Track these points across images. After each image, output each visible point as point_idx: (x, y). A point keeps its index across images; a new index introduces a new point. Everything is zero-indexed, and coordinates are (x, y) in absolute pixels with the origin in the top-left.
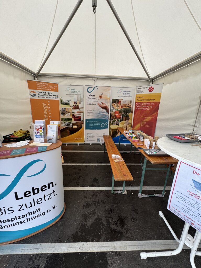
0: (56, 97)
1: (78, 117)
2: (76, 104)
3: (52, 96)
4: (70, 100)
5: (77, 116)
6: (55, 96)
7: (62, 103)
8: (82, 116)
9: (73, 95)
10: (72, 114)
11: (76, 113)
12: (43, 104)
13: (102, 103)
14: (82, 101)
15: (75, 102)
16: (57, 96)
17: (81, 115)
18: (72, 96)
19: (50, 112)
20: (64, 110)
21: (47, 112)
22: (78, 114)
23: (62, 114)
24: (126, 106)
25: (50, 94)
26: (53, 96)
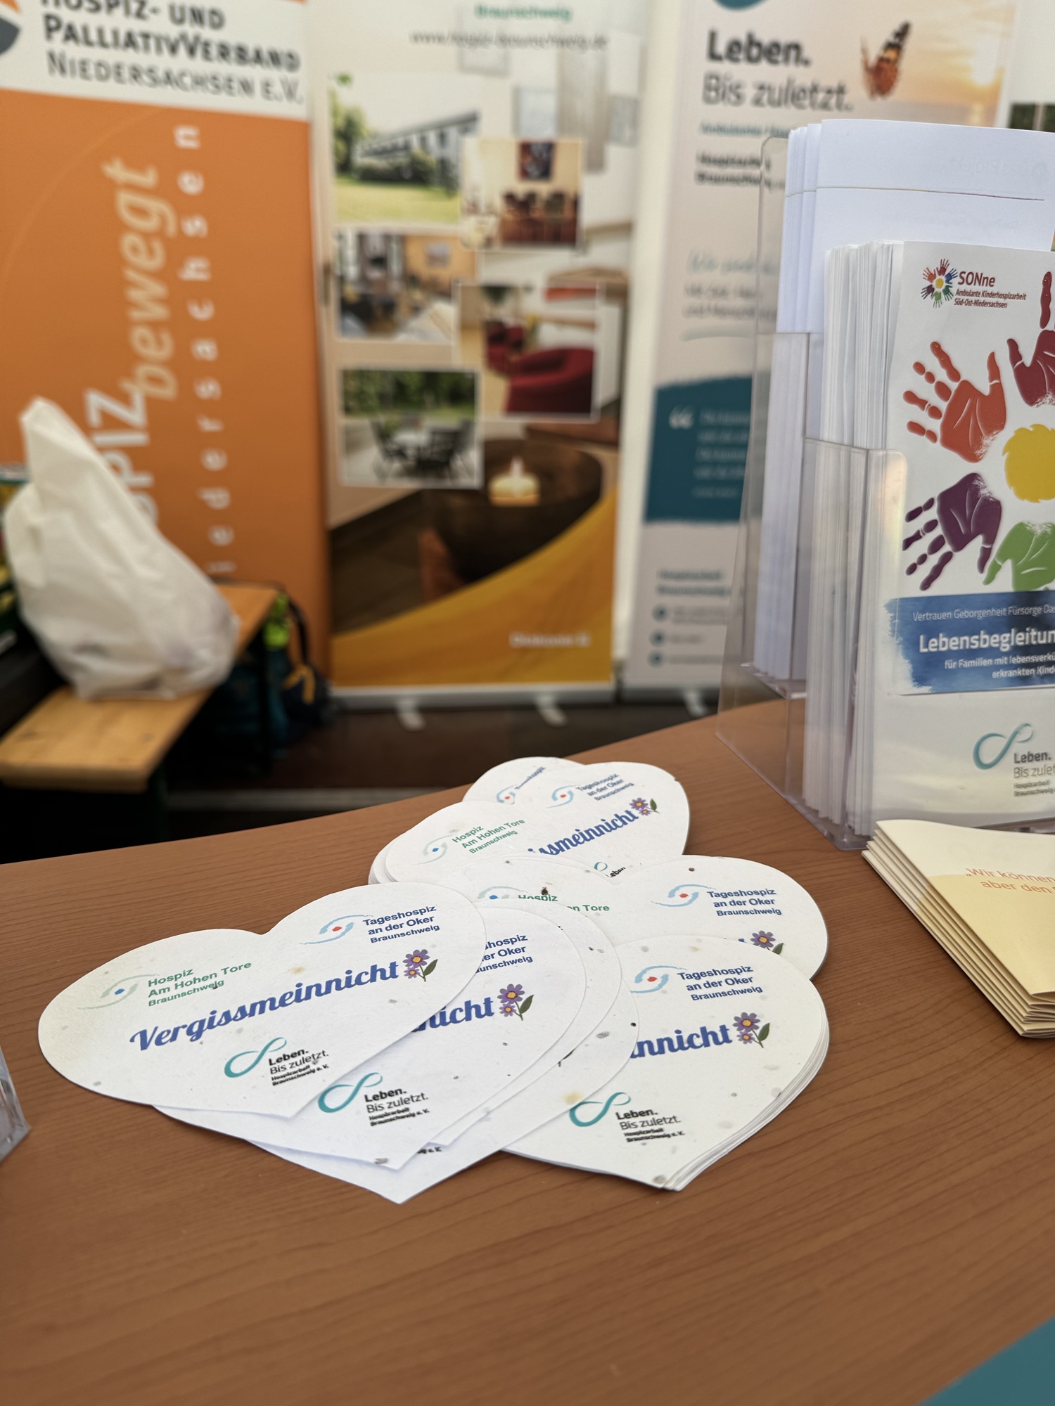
0: (276, 75)
1: (561, 358)
2: (546, 175)
3: (224, 52)
4: (468, 123)
5: (550, 337)
6: (258, 58)
7: (361, 159)
8: (603, 343)
9: (504, 40)
10: (488, 311)
11: (534, 304)
12: (117, 171)
14: (627, 133)
15: (526, 148)
16: (292, 62)
17: (590, 325)
18: (490, 54)
19: (197, 291)
20: (380, 261)
21: (158, 289)
22: (562, 322)
23: (351, 322)
25: (207, 33)
26: (242, 54)
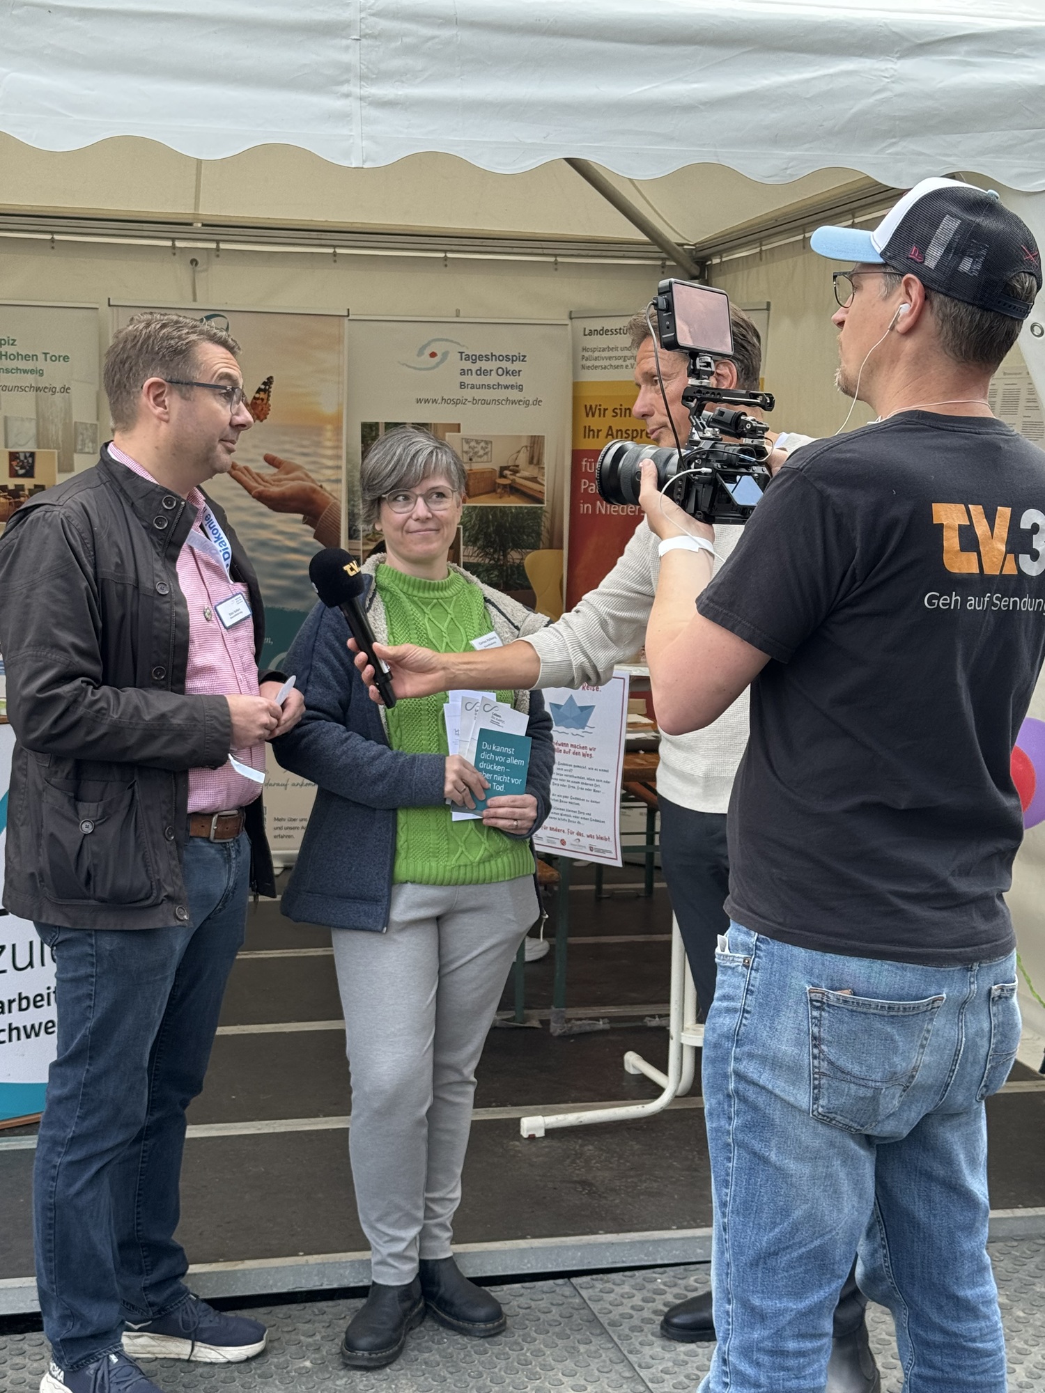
2: (29, 473)
13: (271, 461)
15: (13, 456)
24: (492, 489)
